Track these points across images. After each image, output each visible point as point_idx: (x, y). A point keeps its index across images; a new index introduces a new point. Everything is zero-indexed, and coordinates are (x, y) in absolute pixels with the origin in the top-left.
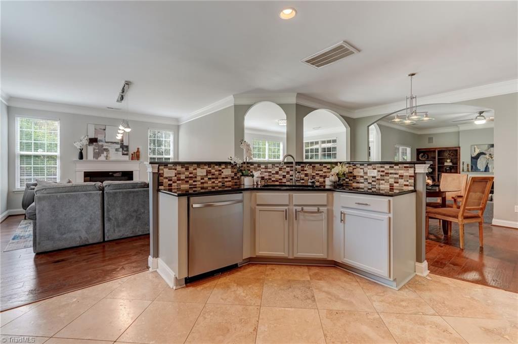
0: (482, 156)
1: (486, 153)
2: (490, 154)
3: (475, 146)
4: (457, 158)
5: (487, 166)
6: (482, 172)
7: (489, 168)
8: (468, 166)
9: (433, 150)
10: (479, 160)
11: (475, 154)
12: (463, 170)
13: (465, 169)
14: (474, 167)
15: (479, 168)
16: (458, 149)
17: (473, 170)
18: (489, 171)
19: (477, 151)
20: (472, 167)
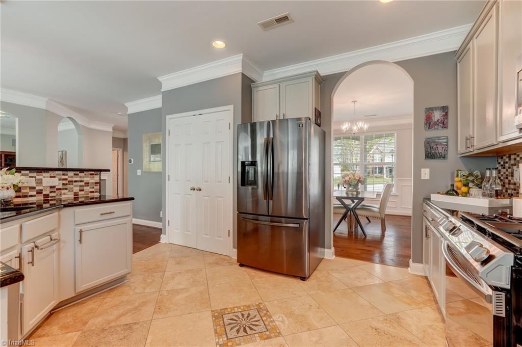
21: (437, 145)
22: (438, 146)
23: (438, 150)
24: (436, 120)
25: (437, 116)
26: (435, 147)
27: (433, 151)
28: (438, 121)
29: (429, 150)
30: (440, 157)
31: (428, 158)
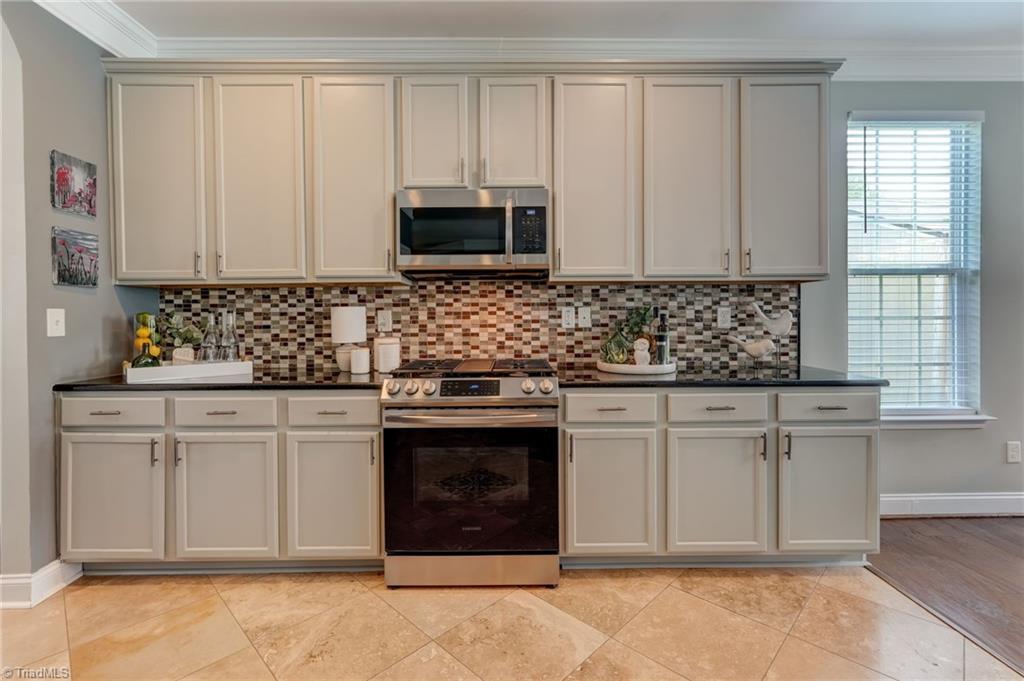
21: (80, 252)
22: (83, 255)
23: (82, 264)
24: (77, 191)
25: (78, 181)
26: (77, 255)
27: (74, 266)
28: (80, 194)
29: (66, 264)
30: (87, 283)
31: (64, 281)
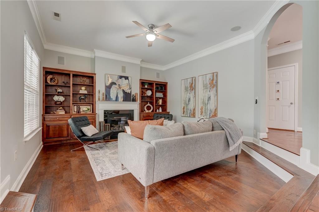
0: (114, 86)
1: (117, 83)
2: (119, 85)
3: (109, 76)
4: (93, 86)
5: (117, 96)
6: (114, 101)
7: (118, 97)
8: (103, 95)
9: (67, 72)
10: (111, 89)
11: (108, 84)
12: (99, 99)
13: (101, 98)
14: (108, 96)
15: (111, 97)
16: (93, 75)
17: (107, 99)
18: (118, 101)
19: (110, 81)
20: (106, 96)
